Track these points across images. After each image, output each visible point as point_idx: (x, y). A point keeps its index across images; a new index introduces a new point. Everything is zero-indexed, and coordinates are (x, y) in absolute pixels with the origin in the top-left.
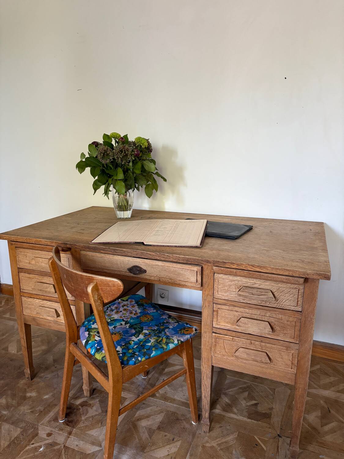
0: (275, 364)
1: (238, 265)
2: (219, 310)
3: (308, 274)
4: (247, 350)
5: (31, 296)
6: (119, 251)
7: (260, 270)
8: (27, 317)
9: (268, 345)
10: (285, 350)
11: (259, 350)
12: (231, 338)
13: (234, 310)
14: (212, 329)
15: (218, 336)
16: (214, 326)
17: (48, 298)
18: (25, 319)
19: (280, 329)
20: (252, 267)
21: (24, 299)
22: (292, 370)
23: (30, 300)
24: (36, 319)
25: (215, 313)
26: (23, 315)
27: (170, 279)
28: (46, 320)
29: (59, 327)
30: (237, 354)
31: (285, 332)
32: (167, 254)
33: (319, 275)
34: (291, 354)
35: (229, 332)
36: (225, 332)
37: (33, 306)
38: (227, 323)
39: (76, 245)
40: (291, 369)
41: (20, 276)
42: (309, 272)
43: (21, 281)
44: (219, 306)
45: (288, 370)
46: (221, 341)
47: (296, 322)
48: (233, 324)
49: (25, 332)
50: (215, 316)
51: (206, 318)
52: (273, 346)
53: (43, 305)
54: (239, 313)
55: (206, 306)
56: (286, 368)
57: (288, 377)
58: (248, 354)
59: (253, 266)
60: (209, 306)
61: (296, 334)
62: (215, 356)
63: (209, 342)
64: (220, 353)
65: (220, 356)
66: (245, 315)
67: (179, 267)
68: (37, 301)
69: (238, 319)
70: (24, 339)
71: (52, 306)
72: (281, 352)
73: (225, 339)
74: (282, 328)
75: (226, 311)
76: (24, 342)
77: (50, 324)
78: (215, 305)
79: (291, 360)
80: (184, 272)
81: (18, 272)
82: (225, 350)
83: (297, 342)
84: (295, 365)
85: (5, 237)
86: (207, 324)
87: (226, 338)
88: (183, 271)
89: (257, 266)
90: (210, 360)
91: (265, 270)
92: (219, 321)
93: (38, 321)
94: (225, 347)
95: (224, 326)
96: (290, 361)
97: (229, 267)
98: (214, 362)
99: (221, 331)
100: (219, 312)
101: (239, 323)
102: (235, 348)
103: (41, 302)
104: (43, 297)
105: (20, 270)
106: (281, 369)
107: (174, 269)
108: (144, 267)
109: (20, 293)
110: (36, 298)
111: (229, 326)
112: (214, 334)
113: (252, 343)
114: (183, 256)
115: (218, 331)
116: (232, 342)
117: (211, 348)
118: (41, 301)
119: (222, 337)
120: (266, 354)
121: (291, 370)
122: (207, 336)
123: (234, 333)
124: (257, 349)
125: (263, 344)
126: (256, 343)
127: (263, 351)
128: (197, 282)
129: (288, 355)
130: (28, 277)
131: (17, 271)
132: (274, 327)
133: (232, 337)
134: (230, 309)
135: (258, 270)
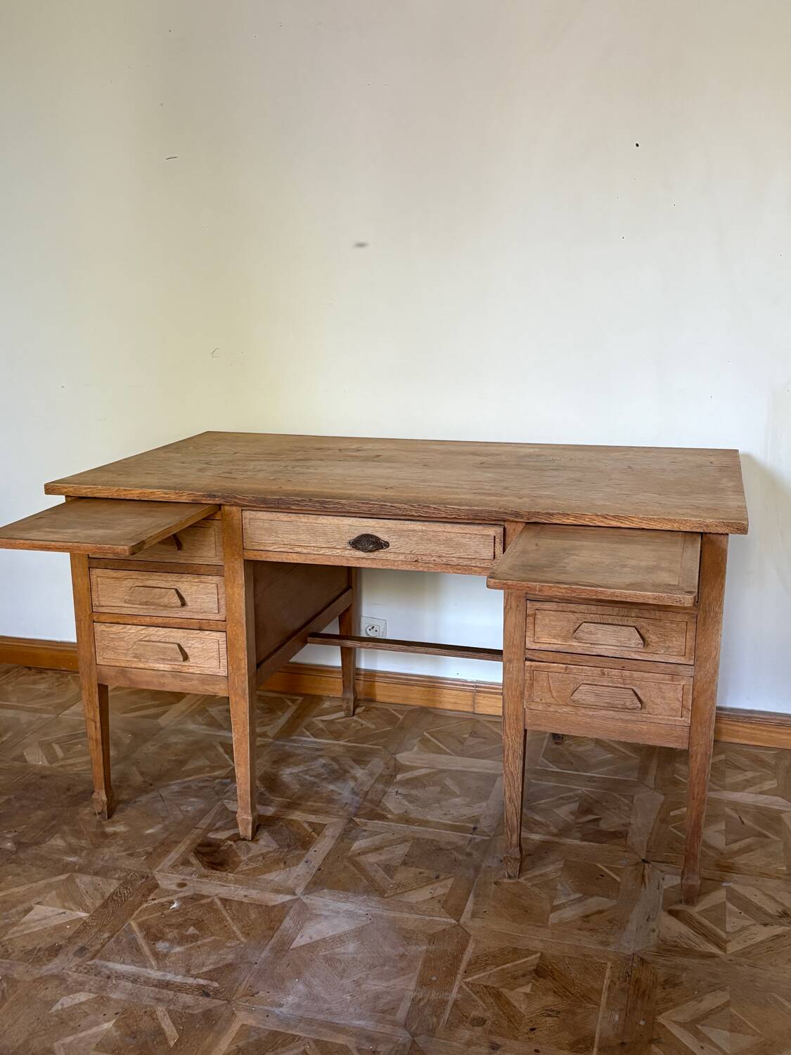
0: (651, 711)
1: (576, 517)
2: (537, 612)
3: (707, 526)
4: (595, 687)
5: (120, 620)
6: (331, 506)
7: (619, 524)
8: (105, 670)
9: (636, 674)
10: (669, 680)
11: (619, 685)
12: (562, 668)
13: (569, 609)
14: (525, 653)
15: (536, 667)
16: (529, 645)
17: (160, 621)
18: (99, 675)
19: (657, 640)
20: (603, 519)
21: (99, 628)
22: (683, 719)
23: (116, 628)
24: (129, 671)
25: (530, 620)
26: (97, 664)
27: (439, 557)
28: (153, 672)
29: (184, 683)
30: (577, 696)
31: (668, 644)
32: (435, 506)
33: (728, 525)
34: (680, 687)
35: (558, 655)
36: (551, 656)
37: (122, 643)
38: (554, 638)
39: (236, 498)
40: (681, 717)
41: (94, 577)
42: (708, 521)
43: (94, 588)
44: (538, 605)
45: (675, 720)
46: (544, 675)
47: (689, 623)
48: (565, 638)
49: (98, 705)
50: (530, 626)
51: (513, 631)
52: (646, 675)
53: (147, 639)
54: (579, 615)
55: (511, 608)
56: (671, 718)
57: (676, 735)
58: (597, 695)
59: (606, 518)
60: (518, 606)
61: (688, 647)
62: (531, 709)
63: (517, 681)
64: (541, 700)
65: (540, 708)
66: (589, 618)
67: (456, 531)
68: (133, 629)
69: (576, 627)
70: (95, 722)
71: (169, 637)
72: (661, 685)
73: (551, 670)
74: (661, 638)
75: (551, 612)
76: (96, 728)
77: (162, 680)
78: (529, 604)
79: (681, 699)
80: (467, 540)
81: (89, 568)
82: (551, 692)
83: (692, 662)
84: (688, 709)
85: (66, 488)
86: (513, 643)
87: (554, 667)
88: (465, 538)
89: (613, 516)
90: (521, 718)
91: (627, 522)
92: (538, 634)
93: (133, 677)
94: (552, 688)
95: (548, 645)
96: (679, 701)
97: (558, 522)
98: (528, 721)
99: (543, 656)
100: (539, 616)
101: (579, 634)
102: (572, 687)
103: (143, 632)
104: (148, 619)
105: (95, 563)
106: (661, 719)
107: (448, 535)
108: (383, 537)
109: (91, 616)
110: (130, 622)
111: (558, 644)
112: (528, 663)
113: (604, 674)
114: (467, 508)
115: (536, 656)
116: (566, 676)
117: (522, 694)
118: (143, 629)
119: (545, 667)
120: (632, 692)
121: (680, 719)
122: (514, 668)
123: (569, 657)
124: (616, 685)
125: (627, 673)
126: (613, 673)
127: (627, 686)
128: (494, 558)
129: (675, 690)
130: (113, 578)
131: (86, 564)
132: (646, 636)
133: (564, 666)
134: (560, 609)
135: (614, 524)
